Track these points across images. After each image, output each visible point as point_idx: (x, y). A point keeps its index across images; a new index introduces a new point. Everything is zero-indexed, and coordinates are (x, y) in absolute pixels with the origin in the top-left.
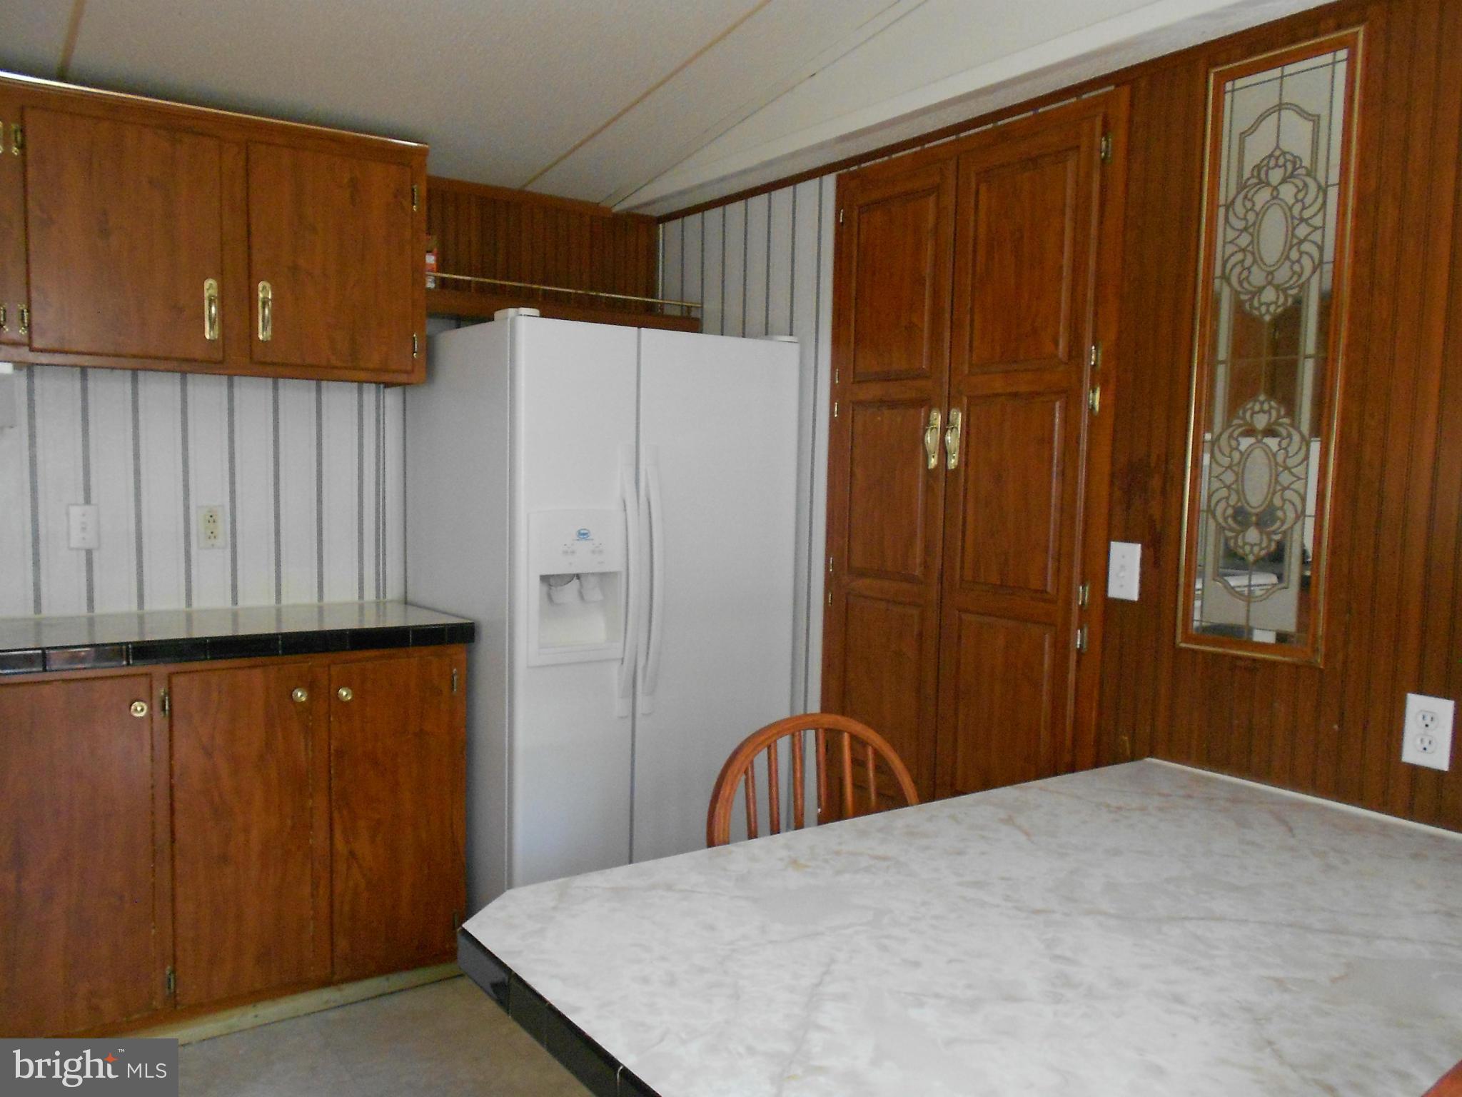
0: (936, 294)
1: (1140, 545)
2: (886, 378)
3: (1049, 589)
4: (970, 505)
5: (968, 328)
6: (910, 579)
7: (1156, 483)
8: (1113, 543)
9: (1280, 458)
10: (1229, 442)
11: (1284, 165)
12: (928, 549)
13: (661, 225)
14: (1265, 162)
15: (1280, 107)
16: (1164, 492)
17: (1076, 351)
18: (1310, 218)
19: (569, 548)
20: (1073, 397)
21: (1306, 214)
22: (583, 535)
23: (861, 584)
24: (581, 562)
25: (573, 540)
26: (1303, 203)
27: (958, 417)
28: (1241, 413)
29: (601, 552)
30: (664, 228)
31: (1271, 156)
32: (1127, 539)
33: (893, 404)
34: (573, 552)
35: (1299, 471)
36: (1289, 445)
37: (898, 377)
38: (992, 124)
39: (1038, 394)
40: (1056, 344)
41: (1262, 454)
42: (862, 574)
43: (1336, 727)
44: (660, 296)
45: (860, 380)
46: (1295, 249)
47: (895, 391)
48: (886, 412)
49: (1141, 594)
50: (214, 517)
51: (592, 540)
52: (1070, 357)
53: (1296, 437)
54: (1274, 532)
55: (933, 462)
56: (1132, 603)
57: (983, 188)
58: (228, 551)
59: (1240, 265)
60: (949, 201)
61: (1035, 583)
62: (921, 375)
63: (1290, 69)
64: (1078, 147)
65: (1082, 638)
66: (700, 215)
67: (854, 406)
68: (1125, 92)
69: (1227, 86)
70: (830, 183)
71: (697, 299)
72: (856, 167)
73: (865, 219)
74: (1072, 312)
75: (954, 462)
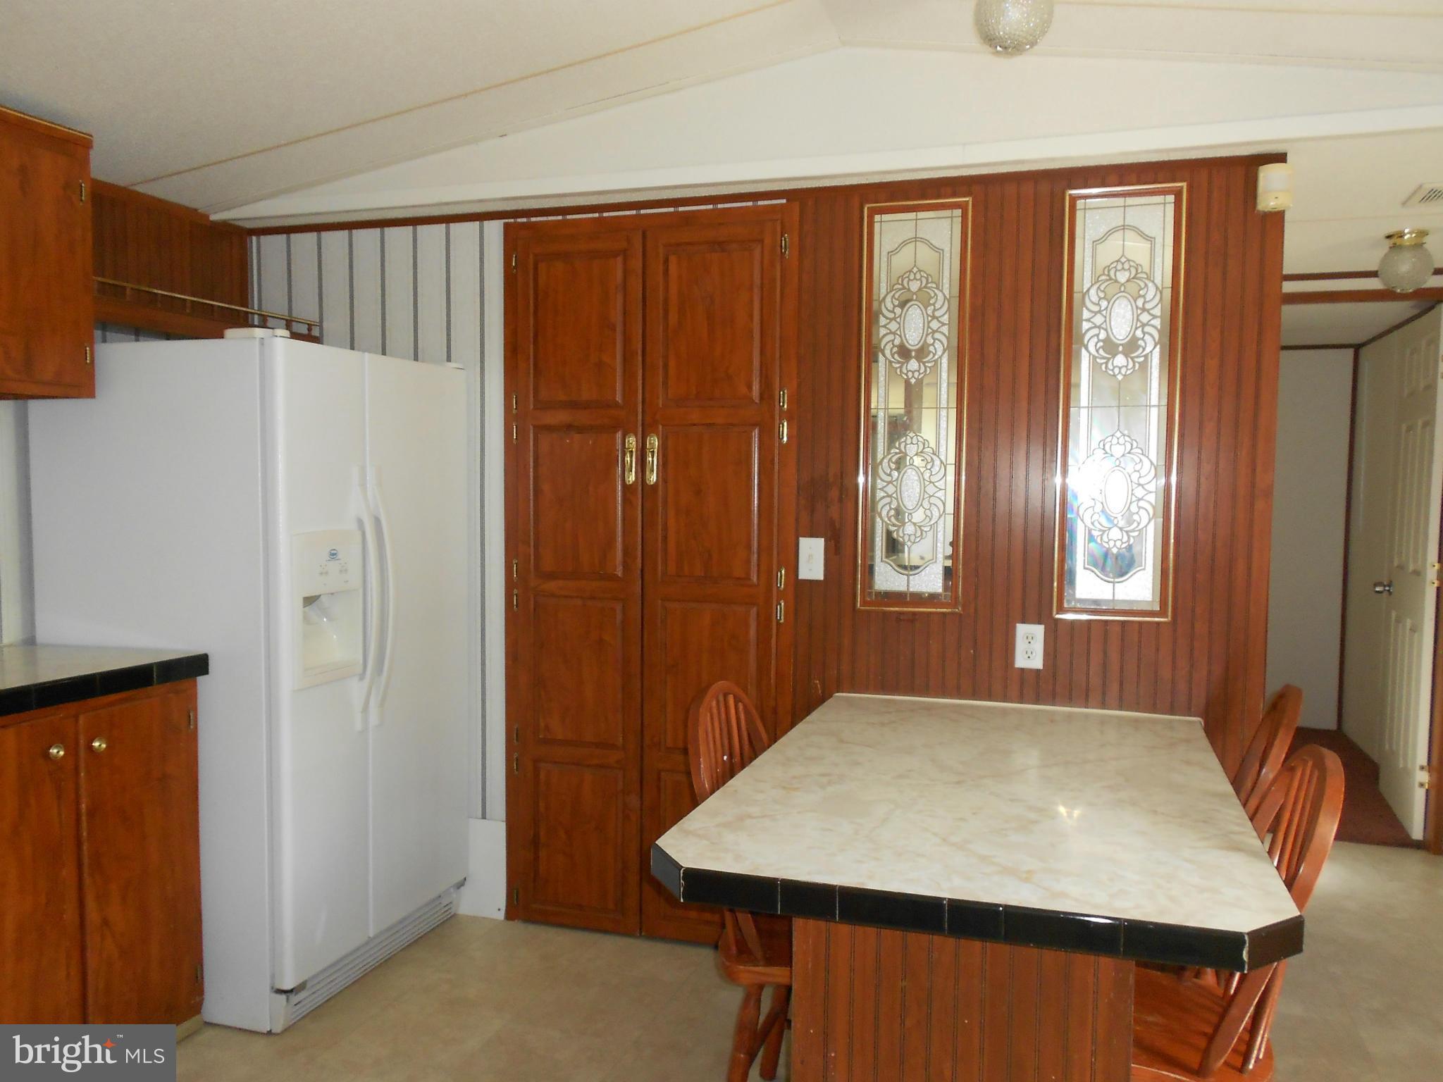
0: (627, 340)
1: (823, 539)
2: (574, 405)
3: (753, 577)
4: (671, 513)
5: (661, 372)
6: (613, 578)
7: (834, 493)
8: (800, 538)
9: (927, 475)
10: (889, 465)
11: (920, 280)
12: (626, 552)
13: (254, 238)
14: (907, 275)
15: (916, 239)
16: (841, 500)
17: (767, 394)
18: (940, 317)
19: (324, 569)
20: (768, 432)
21: (937, 314)
22: (333, 555)
23: (551, 586)
25: (326, 561)
26: (935, 307)
27: (654, 442)
28: (897, 445)
30: (258, 243)
31: (910, 271)
32: (812, 534)
33: (581, 430)
34: (327, 573)
35: (941, 484)
36: (932, 467)
37: (586, 406)
38: (635, 211)
39: (732, 425)
40: (750, 387)
41: (914, 473)
42: (551, 576)
43: (972, 651)
45: (543, 406)
46: (930, 337)
47: (583, 417)
48: (577, 437)
49: (825, 575)
51: (340, 560)
52: (762, 398)
53: (937, 462)
54: (925, 526)
55: (631, 478)
56: (820, 581)
57: (673, 259)
59: (891, 343)
60: (636, 264)
61: (739, 573)
62: (616, 405)
63: (921, 215)
64: (761, 241)
65: (780, 611)
66: (315, 234)
67: (539, 429)
68: (796, 207)
69: (877, 218)
70: (495, 230)
71: (314, 317)
72: (524, 220)
73: (542, 267)
74: (762, 365)
75: (653, 478)
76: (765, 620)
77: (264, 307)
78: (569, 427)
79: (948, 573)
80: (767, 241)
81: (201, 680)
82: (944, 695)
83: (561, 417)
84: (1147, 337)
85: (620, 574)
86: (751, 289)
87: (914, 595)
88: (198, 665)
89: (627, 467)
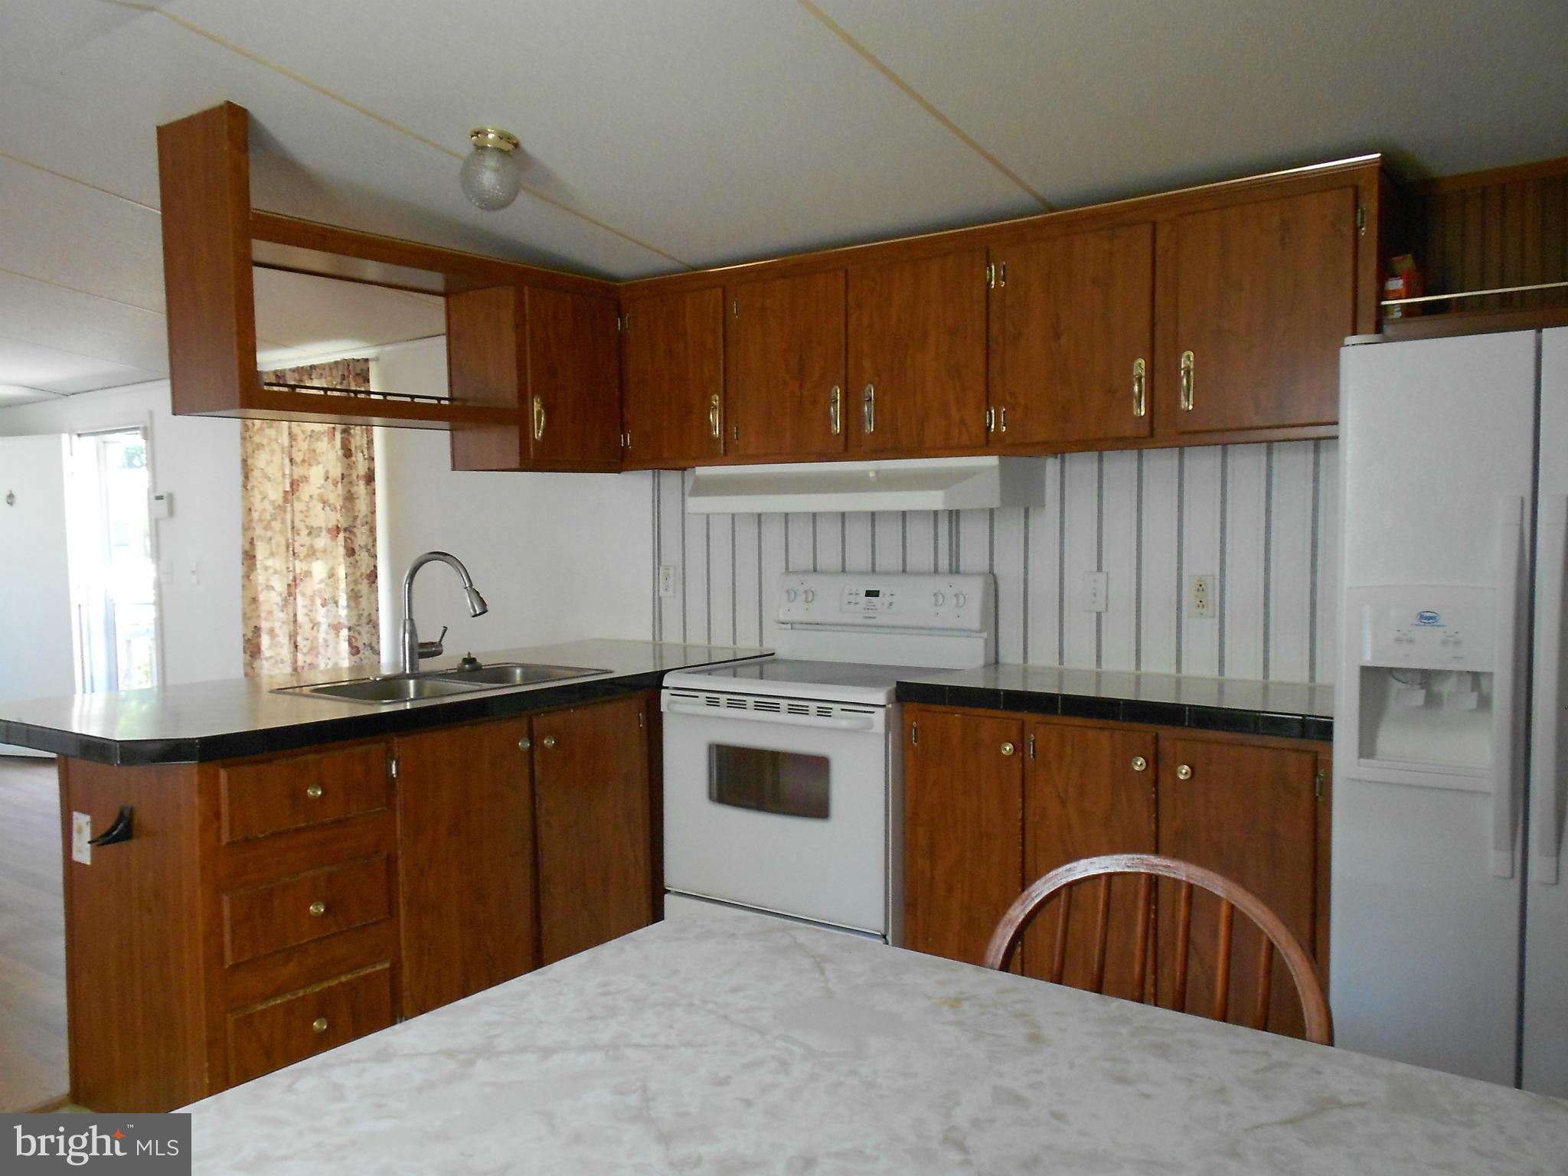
19: (1404, 635)
22: (1428, 619)
24: (1426, 653)
25: (1412, 625)
29: (1457, 643)
34: (1411, 641)
50: (1203, 586)
51: (1443, 626)
58: (1216, 620)
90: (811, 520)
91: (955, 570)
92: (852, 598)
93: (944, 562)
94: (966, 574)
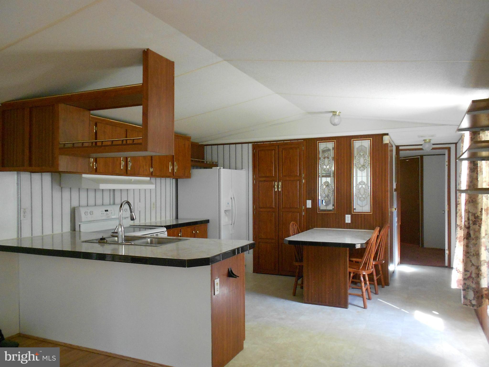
0: (275, 165)
1: (311, 200)
2: (266, 177)
3: (298, 207)
4: (283, 196)
5: (281, 171)
6: (273, 208)
7: (312, 192)
8: (307, 200)
12: (275, 203)
13: (205, 146)
15: (326, 147)
16: (314, 193)
17: (300, 174)
20: (300, 181)
21: (330, 160)
23: (261, 210)
25: (227, 204)
27: (280, 183)
29: (229, 206)
30: (206, 147)
32: (309, 200)
33: (267, 181)
36: (330, 187)
37: (268, 177)
39: (294, 180)
40: (297, 173)
41: (327, 188)
42: (262, 208)
43: (338, 220)
44: (205, 160)
45: (260, 177)
46: (329, 164)
47: (267, 179)
48: (266, 183)
51: (229, 204)
54: (329, 198)
55: (276, 190)
56: (311, 208)
57: (283, 151)
60: (277, 152)
61: (296, 207)
62: (273, 177)
63: (327, 143)
64: (299, 148)
65: (303, 213)
66: (217, 146)
67: (259, 181)
68: (305, 141)
69: (319, 143)
70: (250, 145)
71: (216, 161)
72: (256, 143)
73: (260, 152)
74: (299, 169)
75: (280, 190)
76: (301, 215)
77: (213, 160)
78: (265, 181)
79: (333, 205)
80: (300, 148)
81: (208, 224)
82: (333, 228)
83: (264, 179)
84: (366, 164)
85: (274, 207)
86: (297, 156)
87: (327, 210)
88: (207, 221)
89: (275, 188)
90: (94, 191)
91: (114, 204)
92: (102, 212)
93: (112, 202)
94: (116, 205)
